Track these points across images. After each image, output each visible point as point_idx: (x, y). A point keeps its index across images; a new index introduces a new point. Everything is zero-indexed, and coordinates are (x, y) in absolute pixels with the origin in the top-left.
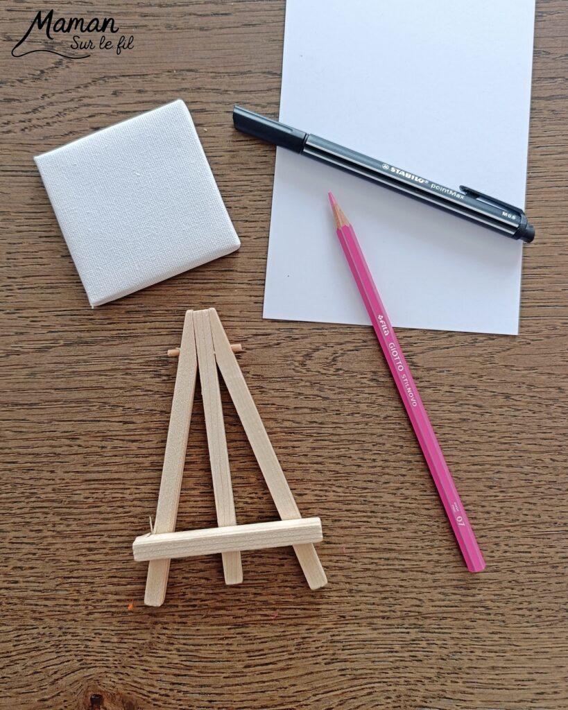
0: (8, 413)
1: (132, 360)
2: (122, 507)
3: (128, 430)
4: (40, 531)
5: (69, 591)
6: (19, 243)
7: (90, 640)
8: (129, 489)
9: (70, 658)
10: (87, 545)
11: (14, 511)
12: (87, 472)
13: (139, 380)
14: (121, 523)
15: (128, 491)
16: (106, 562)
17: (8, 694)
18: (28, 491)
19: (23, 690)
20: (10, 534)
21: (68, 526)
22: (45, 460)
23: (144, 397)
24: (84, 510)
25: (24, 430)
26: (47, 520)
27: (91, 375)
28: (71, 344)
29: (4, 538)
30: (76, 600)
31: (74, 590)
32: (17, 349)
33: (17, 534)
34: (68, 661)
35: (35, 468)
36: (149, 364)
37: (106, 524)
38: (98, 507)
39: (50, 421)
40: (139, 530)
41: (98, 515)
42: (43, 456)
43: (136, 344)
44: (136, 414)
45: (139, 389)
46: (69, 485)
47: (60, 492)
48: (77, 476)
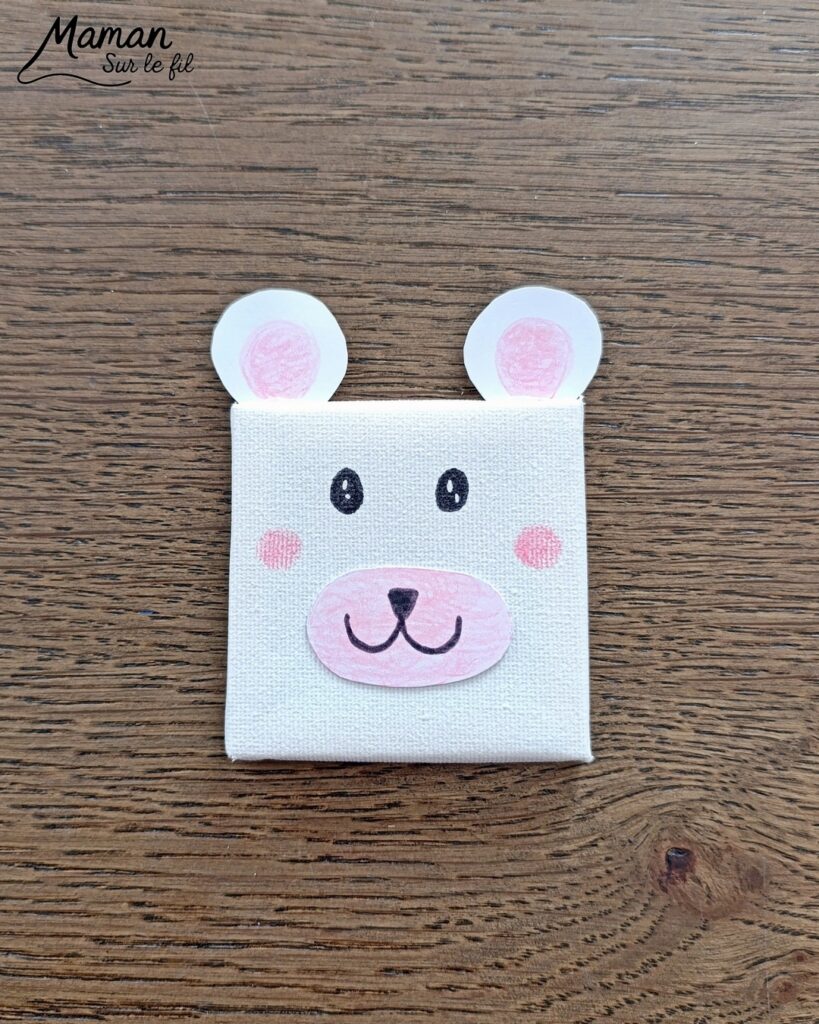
0: (514, 234)
1: (783, 144)
2: (752, 444)
3: (769, 286)
5: (630, 616)
7: (670, 728)
8: (767, 407)
9: (624, 764)
10: (673, 521)
12: (680, 367)
13: (795, 186)
15: (766, 412)
16: (713, 559)
17: (482, 837)
19: (514, 830)
21: (633, 476)
23: (805, 222)
24: (669, 446)
25: (546, 270)
27: (694, 170)
28: (654, 103)
30: (642, 638)
31: (642, 616)
32: (540, 106)
34: (620, 770)
37: (716, 477)
38: (701, 440)
39: (604, 257)
40: (788, 495)
41: (698, 459)
43: (790, 114)
44: (787, 254)
45: (795, 204)
46: (637, 390)
47: (617, 405)
48: (658, 373)
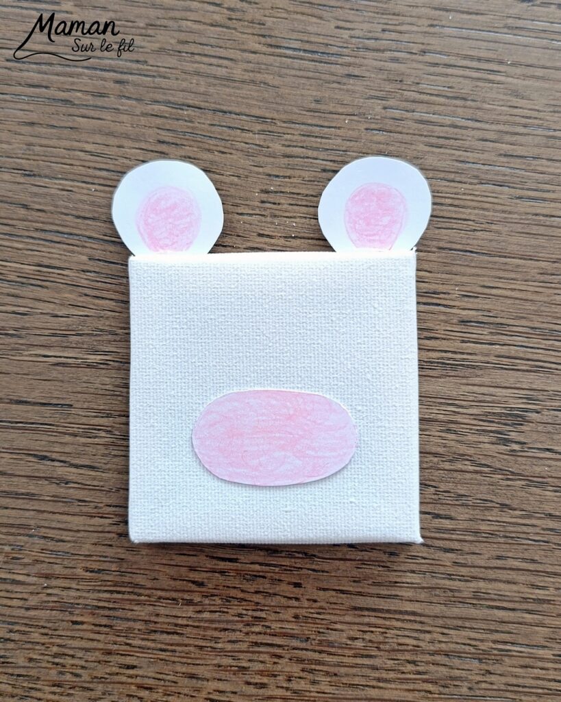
1: (462, 407)
3: (439, 530)
4: (263, 686)
6: (285, 177)
8: (429, 632)
11: (220, 646)
13: (469, 445)
14: (409, 690)
15: (428, 636)
18: (250, 613)
20: (210, 683)
21: (314, 682)
22: (287, 562)
23: (474, 476)
24: (345, 660)
26: (279, 667)
29: (198, 690)
33: (221, 686)
35: (269, 575)
36: (490, 418)
38: (371, 657)
41: (369, 672)
42: (283, 555)
43: (471, 381)
44: (457, 503)
45: (468, 460)
46: (324, 611)
47: (306, 623)
48: (341, 598)
